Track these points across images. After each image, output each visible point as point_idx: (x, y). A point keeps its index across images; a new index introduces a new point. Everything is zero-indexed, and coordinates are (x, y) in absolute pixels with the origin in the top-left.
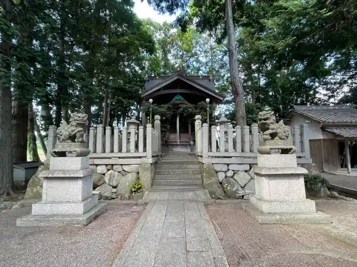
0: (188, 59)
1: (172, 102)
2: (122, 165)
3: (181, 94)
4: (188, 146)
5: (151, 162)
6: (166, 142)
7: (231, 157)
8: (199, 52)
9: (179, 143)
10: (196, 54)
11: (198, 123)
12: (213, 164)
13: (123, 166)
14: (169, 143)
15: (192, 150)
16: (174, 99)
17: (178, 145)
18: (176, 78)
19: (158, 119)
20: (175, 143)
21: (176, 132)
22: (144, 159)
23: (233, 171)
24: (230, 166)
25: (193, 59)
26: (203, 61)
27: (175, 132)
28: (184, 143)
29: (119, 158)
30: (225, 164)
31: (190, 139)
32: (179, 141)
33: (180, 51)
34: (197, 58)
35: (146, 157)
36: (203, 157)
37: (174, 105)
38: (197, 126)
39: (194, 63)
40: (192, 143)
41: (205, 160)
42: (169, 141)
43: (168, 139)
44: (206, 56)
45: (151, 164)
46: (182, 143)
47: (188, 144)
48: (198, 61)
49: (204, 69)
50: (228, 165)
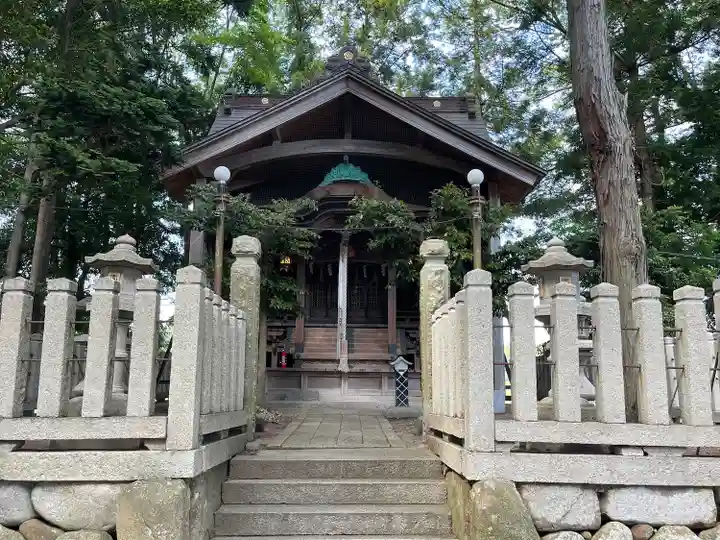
0: (384, 42)
1: (319, 192)
2: (30, 486)
3: (357, 160)
4: (385, 381)
5: (189, 473)
6: (291, 360)
7: (614, 450)
8: (427, 21)
9: (344, 367)
10: (418, 27)
11: (433, 275)
12: (519, 485)
13: (37, 492)
14: (306, 366)
15: (402, 398)
16: (329, 179)
17: (340, 374)
18: (337, 91)
19: (246, 254)
20: (330, 367)
21: (334, 320)
22: (152, 453)
23: (631, 525)
24: (613, 497)
25: (407, 45)
26: (445, 53)
27: (331, 318)
28: (367, 368)
29: (20, 446)
30: (585, 486)
31: (391, 349)
32: (344, 358)
33: (358, 16)
34: (421, 43)
35: (163, 440)
36: (470, 444)
37: (328, 203)
38: (432, 287)
39: (411, 60)
40: (402, 366)
41: (479, 465)
42: (303, 355)
43: (300, 347)
44: (455, 34)
45: (190, 483)
46: (357, 368)
47: (385, 369)
48: (423, 52)
49: (448, 83)
50: (602, 492)
